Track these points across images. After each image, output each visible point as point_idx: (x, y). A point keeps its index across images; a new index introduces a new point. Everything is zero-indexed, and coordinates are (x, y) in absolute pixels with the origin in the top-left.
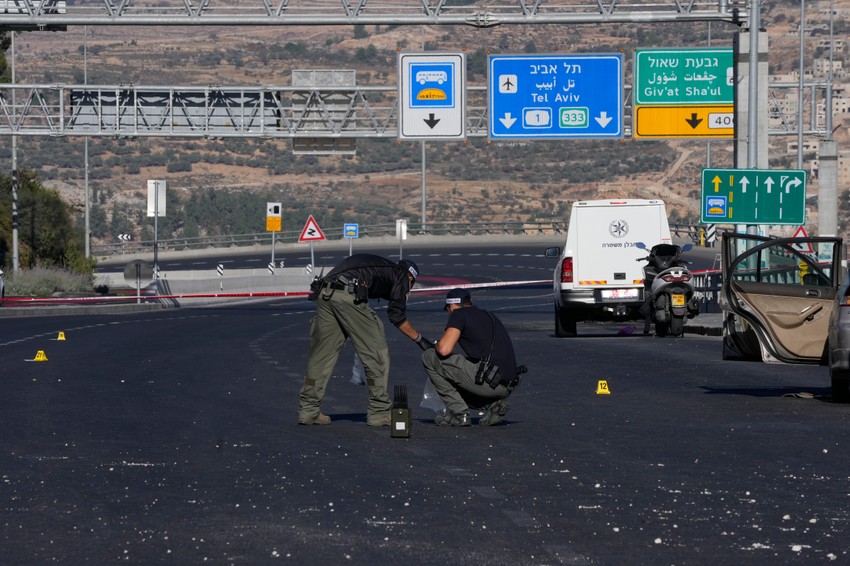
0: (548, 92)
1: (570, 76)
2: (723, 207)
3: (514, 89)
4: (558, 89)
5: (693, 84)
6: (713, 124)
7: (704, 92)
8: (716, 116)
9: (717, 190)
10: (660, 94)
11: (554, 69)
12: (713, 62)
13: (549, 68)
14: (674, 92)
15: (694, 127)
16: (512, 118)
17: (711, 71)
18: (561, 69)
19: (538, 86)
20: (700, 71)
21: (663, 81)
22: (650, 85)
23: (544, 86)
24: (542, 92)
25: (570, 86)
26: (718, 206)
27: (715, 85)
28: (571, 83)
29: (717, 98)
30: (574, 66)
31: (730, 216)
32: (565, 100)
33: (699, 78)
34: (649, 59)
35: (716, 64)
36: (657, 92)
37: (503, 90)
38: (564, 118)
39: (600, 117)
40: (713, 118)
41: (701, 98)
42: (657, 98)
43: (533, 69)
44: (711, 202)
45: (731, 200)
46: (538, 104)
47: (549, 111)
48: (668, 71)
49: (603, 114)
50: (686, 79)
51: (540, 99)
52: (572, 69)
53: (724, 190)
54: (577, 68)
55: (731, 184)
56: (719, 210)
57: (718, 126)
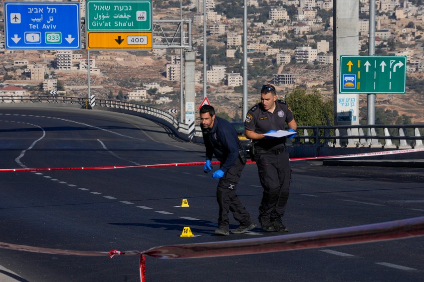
0: (38, 23)
1: (50, 14)
2: (354, 82)
3: (19, 21)
4: (44, 22)
5: (119, 20)
6: (129, 42)
7: (125, 24)
8: (132, 38)
9: (350, 70)
10: (101, 25)
11: (41, 10)
12: (129, 8)
13: (38, 10)
14: (108, 24)
15: (119, 44)
16: (18, 37)
17: (128, 13)
18: (45, 11)
19: (32, 20)
20: (122, 13)
21: (102, 18)
22: (95, 21)
23: (36, 20)
24: (35, 23)
25: (51, 20)
26: (350, 81)
27: (130, 20)
28: (51, 18)
29: (131, 28)
30: (53, 9)
31: (358, 88)
32: (48, 28)
33: (122, 16)
34: (94, 6)
35: (131, 9)
36: (99, 24)
37: (13, 21)
38: (48, 38)
39: (68, 37)
40: (130, 38)
41: (124, 28)
42: (99, 27)
43: (29, 10)
44: (347, 79)
45: (359, 77)
46: (33, 30)
47: (39, 34)
48: (105, 12)
49: (70, 36)
50: (115, 17)
51: (34, 27)
52: (51, 10)
53: (355, 70)
54: (54, 10)
55: (359, 66)
56: (351, 84)
57: (132, 43)
